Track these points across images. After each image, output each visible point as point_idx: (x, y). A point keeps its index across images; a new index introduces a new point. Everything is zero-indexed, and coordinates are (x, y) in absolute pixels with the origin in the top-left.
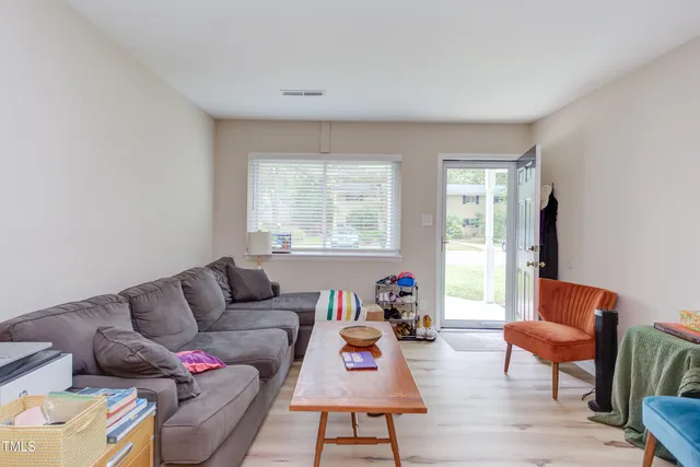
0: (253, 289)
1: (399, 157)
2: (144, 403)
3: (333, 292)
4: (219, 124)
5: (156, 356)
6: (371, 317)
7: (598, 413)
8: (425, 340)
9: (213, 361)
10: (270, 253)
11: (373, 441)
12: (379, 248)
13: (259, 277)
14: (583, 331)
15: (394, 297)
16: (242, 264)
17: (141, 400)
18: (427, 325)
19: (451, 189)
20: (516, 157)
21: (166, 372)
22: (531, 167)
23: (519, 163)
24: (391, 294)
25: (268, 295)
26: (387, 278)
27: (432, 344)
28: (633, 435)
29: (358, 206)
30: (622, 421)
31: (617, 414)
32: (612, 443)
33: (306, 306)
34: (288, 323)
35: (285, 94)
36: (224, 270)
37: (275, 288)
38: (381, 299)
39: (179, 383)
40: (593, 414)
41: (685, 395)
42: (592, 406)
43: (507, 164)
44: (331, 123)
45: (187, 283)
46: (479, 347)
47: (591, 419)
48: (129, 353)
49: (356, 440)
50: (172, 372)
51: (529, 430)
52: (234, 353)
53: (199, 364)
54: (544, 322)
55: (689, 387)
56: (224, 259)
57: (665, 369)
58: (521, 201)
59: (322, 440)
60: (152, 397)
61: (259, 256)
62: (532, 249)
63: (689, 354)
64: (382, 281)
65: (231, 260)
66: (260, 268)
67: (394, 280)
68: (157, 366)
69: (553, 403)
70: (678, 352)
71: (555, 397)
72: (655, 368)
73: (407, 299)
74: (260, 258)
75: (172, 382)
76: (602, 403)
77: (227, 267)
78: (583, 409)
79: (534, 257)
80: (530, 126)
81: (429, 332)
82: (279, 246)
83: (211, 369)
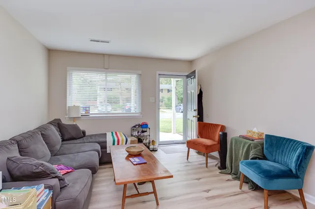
0: (73, 134)
1: (140, 72)
2: (47, 191)
3: (112, 133)
4: (51, 53)
5: (48, 168)
6: (132, 142)
7: (222, 170)
8: (153, 150)
9: (69, 169)
10: (80, 116)
11: (147, 194)
12: (121, 112)
13: (75, 127)
14: (214, 141)
15: (139, 134)
16: (65, 122)
17: (46, 190)
18: (153, 144)
19: (162, 86)
20: (187, 74)
21: (53, 175)
22: (193, 78)
23: (188, 77)
24: (138, 132)
25: (81, 136)
26: (137, 125)
27: (157, 152)
28: (234, 176)
29: (110, 93)
30: (230, 172)
31: (228, 170)
32: (228, 180)
33: (102, 140)
34: (96, 148)
35: (92, 41)
36: (57, 125)
37: (84, 133)
38: (134, 134)
39: (59, 180)
40: (220, 171)
41: (252, 159)
42: (219, 168)
43: (182, 77)
44: (110, 55)
45: (43, 132)
46: (175, 152)
47: (220, 173)
48: (35, 168)
49: (139, 195)
50: (56, 175)
51: (201, 180)
52: (75, 164)
53: (62, 171)
54: (200, 139)
55: (253, 156)
56: (55, 120)
57: (244, 151)
58: (189, 92)
59: (125, 197)
60: (50, 188)
61: (74, 118)
62: (195, 110)
63: (252, 145)
64: (134, 127)
65: (60, 120)
66: (74, 123)
67: (139, 126)
68: (49, 172)
69: (206, 169)
70: (248, 145)
71: (207, 167)
72: (241, 151)
73: (145, 134)
74: (74, 119)
75: (57, 180)
76: (223, 166)
77: (58, 124)
78: (216, 170)
79: (196, 113)
80: (191, 62)
81: (155, 147)
82: (84, 112)
83: (68, 172)
